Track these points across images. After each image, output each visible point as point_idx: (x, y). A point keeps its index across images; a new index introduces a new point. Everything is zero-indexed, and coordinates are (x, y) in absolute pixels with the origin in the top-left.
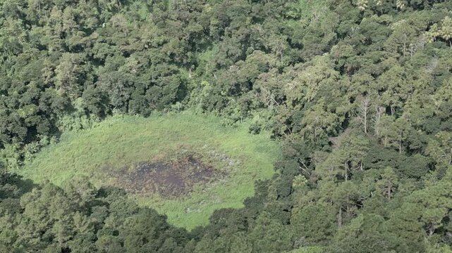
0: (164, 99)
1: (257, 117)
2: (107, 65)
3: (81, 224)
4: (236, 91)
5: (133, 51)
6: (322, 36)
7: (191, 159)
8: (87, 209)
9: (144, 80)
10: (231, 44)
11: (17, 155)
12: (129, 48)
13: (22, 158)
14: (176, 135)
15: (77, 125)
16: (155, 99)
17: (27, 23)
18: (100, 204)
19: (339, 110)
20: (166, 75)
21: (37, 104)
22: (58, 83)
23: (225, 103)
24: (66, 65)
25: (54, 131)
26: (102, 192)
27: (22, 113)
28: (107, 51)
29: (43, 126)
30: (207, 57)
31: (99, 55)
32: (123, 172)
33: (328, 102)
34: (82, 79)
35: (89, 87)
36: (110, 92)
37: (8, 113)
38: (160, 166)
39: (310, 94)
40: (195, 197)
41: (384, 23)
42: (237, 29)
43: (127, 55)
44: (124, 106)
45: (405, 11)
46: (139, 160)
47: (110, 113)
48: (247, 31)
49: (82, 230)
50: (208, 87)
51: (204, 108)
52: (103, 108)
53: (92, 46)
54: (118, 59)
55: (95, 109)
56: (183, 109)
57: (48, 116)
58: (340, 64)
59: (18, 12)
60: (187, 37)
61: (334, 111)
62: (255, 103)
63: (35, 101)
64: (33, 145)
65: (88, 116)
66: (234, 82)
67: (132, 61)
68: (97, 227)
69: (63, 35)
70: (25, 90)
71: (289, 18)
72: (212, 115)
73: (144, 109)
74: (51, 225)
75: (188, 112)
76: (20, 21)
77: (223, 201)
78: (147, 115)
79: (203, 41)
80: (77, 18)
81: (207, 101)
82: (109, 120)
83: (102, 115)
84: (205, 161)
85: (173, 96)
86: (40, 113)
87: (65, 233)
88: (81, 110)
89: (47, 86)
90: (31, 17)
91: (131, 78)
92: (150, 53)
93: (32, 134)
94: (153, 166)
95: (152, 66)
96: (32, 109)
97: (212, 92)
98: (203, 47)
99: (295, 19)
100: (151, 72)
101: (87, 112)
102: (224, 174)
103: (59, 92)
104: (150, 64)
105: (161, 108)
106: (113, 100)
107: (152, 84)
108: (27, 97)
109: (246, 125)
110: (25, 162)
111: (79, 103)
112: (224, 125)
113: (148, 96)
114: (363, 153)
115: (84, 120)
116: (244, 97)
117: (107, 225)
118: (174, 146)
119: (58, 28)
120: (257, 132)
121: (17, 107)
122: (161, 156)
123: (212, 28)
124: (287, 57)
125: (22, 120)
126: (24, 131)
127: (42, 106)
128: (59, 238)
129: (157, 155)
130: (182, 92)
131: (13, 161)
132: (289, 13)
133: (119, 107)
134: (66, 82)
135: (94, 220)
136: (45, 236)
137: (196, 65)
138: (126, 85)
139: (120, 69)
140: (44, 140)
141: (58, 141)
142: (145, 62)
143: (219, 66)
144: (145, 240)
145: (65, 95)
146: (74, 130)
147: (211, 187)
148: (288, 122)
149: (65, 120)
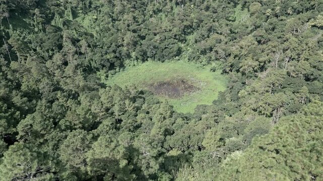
0: (171, 55)
1: (214, 64)
2: (146, 39)
3: (129, 106)
4: (204, 52)
5: (158, 33)
6: (247, 28)
7: (183, 81)
8: (134, 100)
9: (162, 46)
10: (203, 31)
11: (105, 75)
12: (156, 32)
13: (107, 76)
14: (175, 71)
15: (132, 64)
16: (167, 54)
17: (114, 20)
18: (141, 97)
19: (261, 59)
20: (173, 44)
21: (115, 53)
22: (125, 45)
23: (199, 57)
24: (129, 37)
25: (122, 66)
26: (142, 93)
27: (108, 56)
28: (147, 32)
29: (117, 63)
30: (191, 38)
31: (144, 34)
32: (152, 85)
33: (254, 56)
34: (135, 44)
35: (138, 47)
36: (147, 50)
37: (102, 56)
38: (169, 84)
39: (244, 52)
40: (185, 98)
41: (282, 20)
42: (206, 24)
43: (155, 35)
44: (153, 57)
45: (292, 15)
46: (159, 81)
47: (147, 60)
48: (211, 25)
49: (129, 109)
50: (191, 50)
51: (189, 59)
52: (144, 57)
53: (140, 30)
54: (152, 36)
55: (140, 57)
56: (179, 60)
57: (120, 60)
58: (258, 39)
59: (110, 15)
60: (183, 27)
61: (257, 60)
62: (213, 58)
63: (114, 52)
64: (112, 71)
65: (137, 61)
66: (204, 47)
67: (157, 37)
68: (138, 109)
69: (128, 26)
70: (110, 47)
71: (230, 21)
72: (192, 63)
73: (162, 59)
74: (113, 105)
75: (181, 61)
76: (111, 19)
77: (199, 101)
78: (163, 62)
79: (189, 31)
80: (134, 18)
81: (190, 56)
82: (146, 63)
83: (143, 61)
84: (189, 83)
85: (175, 53)
86: (116, 57)
87: (120, 111)
88: (134, 57)
89: (119, 46)
90: (115, 17)
91: (157, 44)
92: (166, 34)
93: (112, 66)
94: (165, 83)
95: (167, 40)
96: (112, 55)
97: (193, 53)
98: (189, 33)
99: (233, 21)
100: (166, 43)
101: (137, 59)
102: (199, 89)
103: (125, 48)
104: (166, 39)
105: (169, 59)
106: (149, 54)
107: (166, 48)
108: (111, 49)
109: (208, 68)
110: (109, 78)
111: (133, 54)
112: (198, 67)
113: (164, 53)
114: (282, 79)
115: (135, 62)
116: (208, 55)
117: (143, 108)
118: (175, 75)
119: (126, 22)
120: (214, 71)
121: (106, 54)
122: (169, 79)
123: (194, 24)
124: (229, 37)
125: (108, 59)
126: (108, 64)
127: (117, 54)
128: (116, 113)
129: (167, 79)
130: (179, 52)
131: (103, 77)
132: (230, 18)
133: (151, 57)
134: (128, 44)
135: (136, 105)
136: (110, 111)
137: (186, 41)
138: (155, 47)
139: (152, 41)
140: (117, 69)
141: (123, 71)
142: (163, 38)
143: (196, 42)
144: (164, 118)
145: (128, 50)
146: (131, 66)
147: (192, 94)
148: (231, 66)
149: (127, 62)
